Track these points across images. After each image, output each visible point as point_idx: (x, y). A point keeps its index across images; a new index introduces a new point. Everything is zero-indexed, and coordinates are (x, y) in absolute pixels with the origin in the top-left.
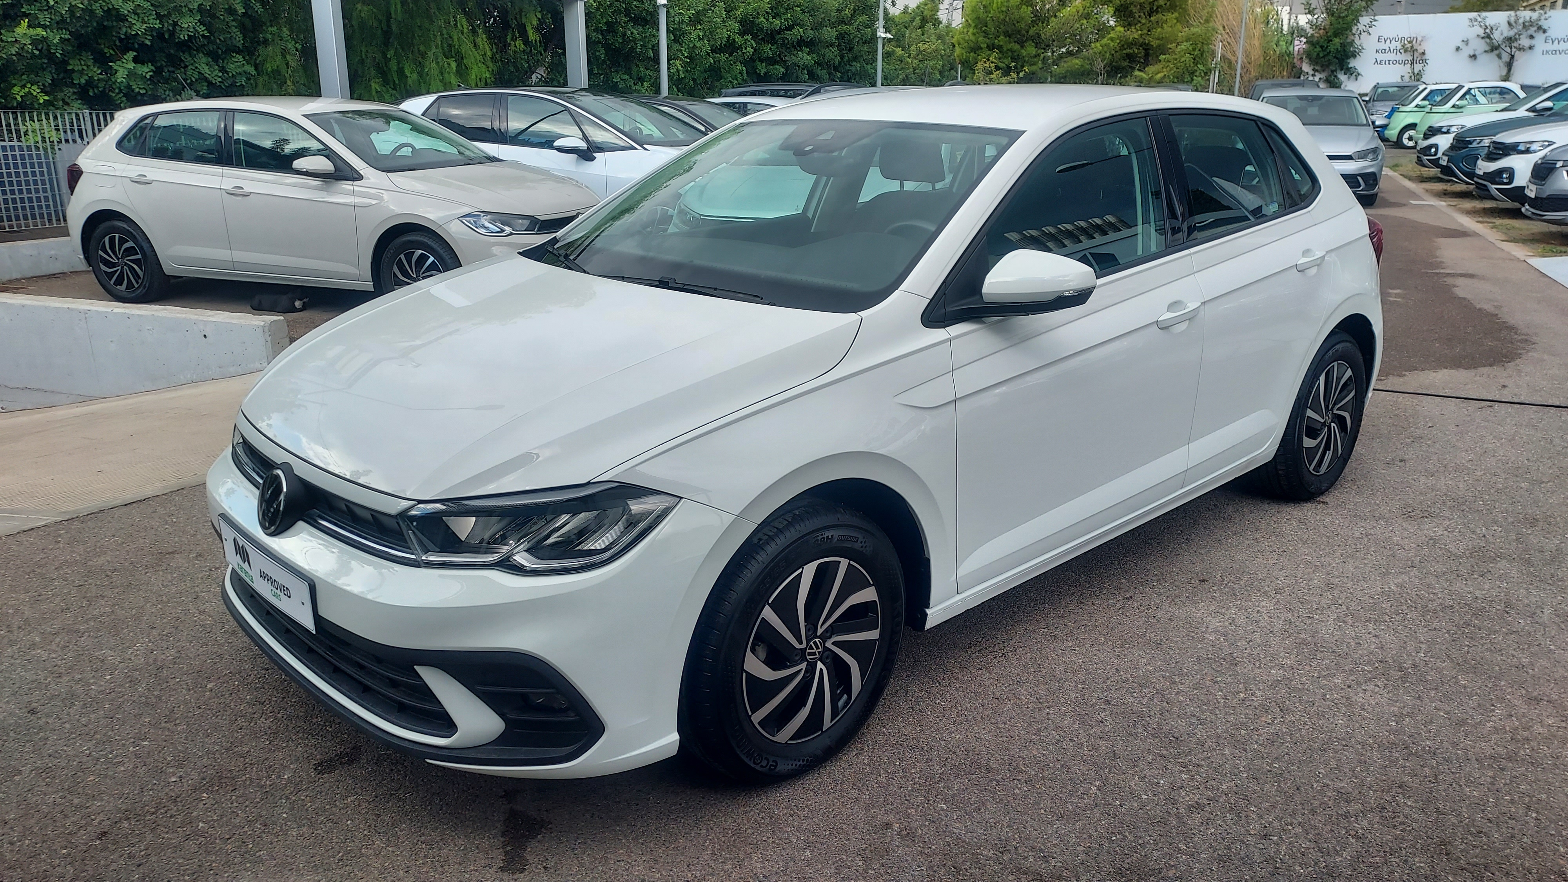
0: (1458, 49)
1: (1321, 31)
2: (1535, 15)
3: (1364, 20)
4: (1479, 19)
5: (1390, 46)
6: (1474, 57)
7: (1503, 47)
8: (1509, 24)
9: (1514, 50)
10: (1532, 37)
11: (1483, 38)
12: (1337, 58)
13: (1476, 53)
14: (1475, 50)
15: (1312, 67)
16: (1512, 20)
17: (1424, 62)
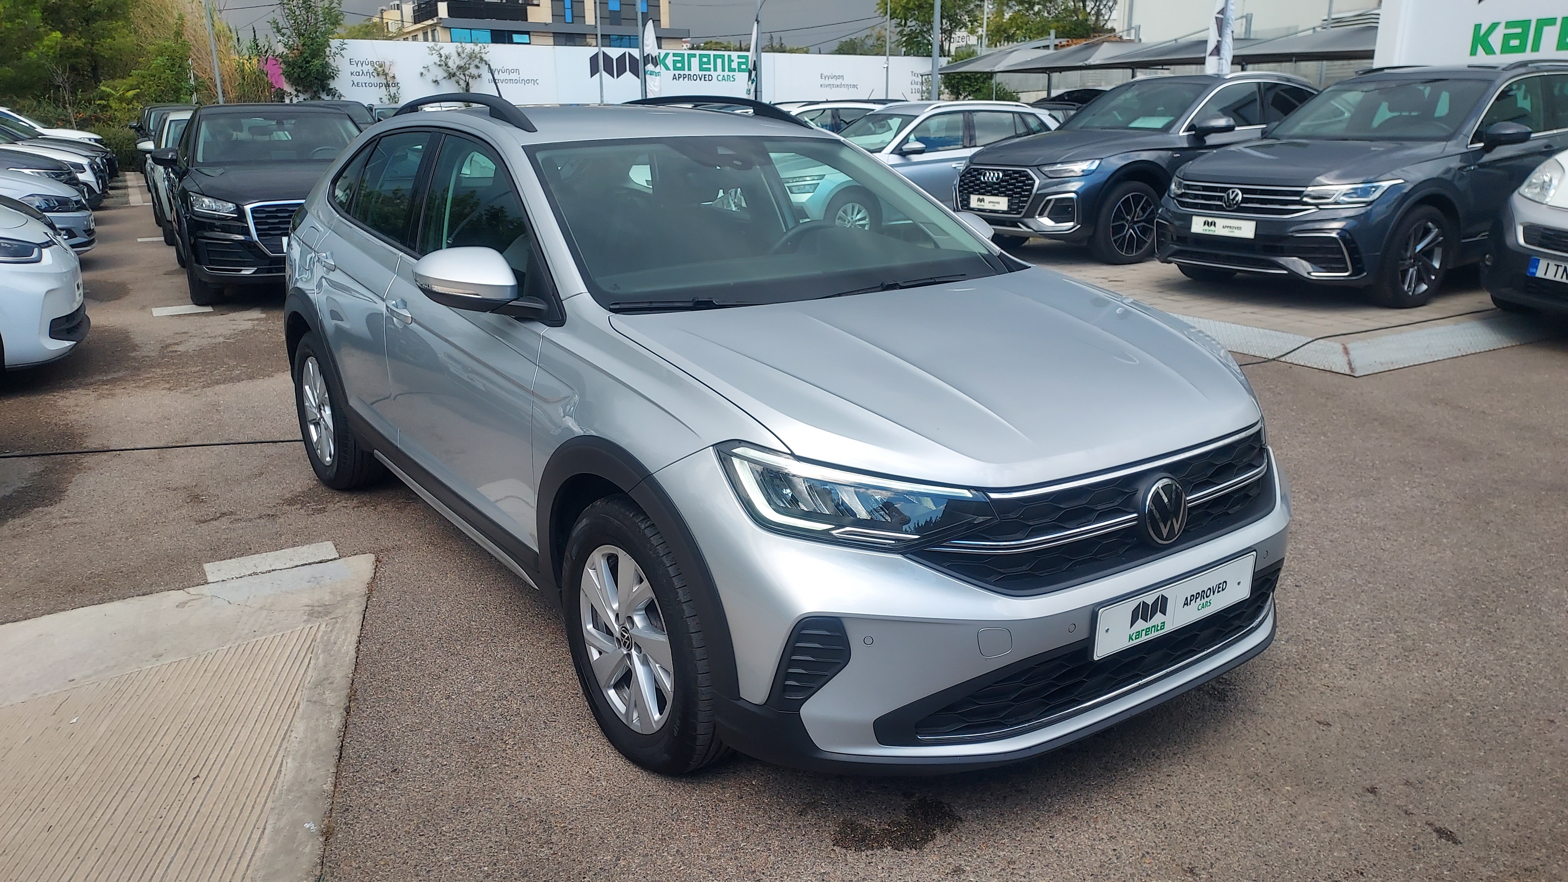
0: (422, 74)
1: (295, 51)
2: (477, 49)
3: (334, 43)
4: (435, 48)
5: (362, 68)
6: (436, 81)
7: (458, 74)
8: (459, 55)
9: (467, 78)
10: (477, 67)
11: (440, 65)
12: (318, 79)
13: (438, 79)
14: (436, 76)
15: (294, 88)
16: (460, 50)
17: (396, 85)
